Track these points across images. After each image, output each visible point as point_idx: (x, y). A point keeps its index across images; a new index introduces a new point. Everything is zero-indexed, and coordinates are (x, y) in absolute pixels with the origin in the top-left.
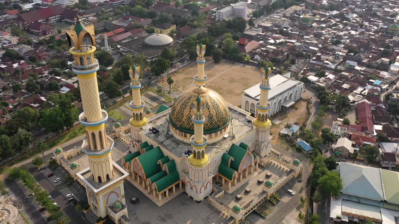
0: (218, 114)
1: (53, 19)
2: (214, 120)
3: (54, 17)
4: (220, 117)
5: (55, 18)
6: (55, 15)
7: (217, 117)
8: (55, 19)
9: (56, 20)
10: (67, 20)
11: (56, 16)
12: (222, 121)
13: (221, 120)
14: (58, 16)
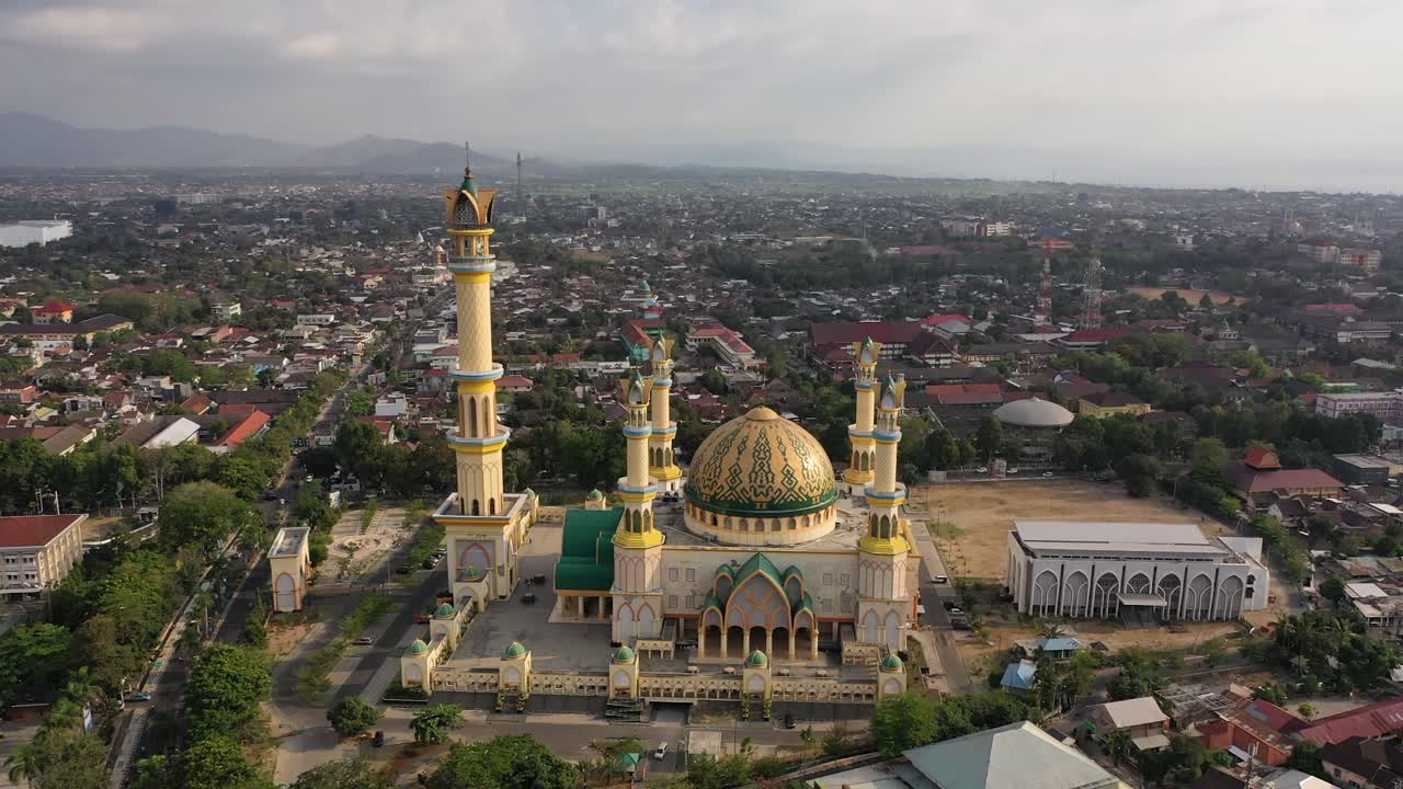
0: (756, 473)
1: (886, 349)
2: (741, 482)
3: (890, 346)
4: (761, 481)
5: (893, 349)
6: (893, 343)
7: (750, 477)
8: (890, 352)
9: (893, 355)
10: (914, 358)
11: (897, 346)
12: (766, 496)
13: (764, 491)
14: (902, 346)
